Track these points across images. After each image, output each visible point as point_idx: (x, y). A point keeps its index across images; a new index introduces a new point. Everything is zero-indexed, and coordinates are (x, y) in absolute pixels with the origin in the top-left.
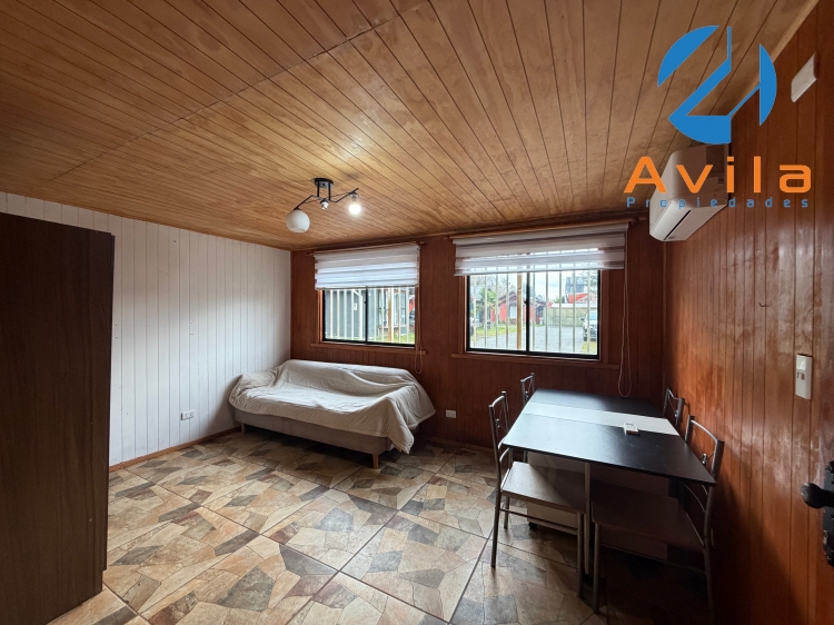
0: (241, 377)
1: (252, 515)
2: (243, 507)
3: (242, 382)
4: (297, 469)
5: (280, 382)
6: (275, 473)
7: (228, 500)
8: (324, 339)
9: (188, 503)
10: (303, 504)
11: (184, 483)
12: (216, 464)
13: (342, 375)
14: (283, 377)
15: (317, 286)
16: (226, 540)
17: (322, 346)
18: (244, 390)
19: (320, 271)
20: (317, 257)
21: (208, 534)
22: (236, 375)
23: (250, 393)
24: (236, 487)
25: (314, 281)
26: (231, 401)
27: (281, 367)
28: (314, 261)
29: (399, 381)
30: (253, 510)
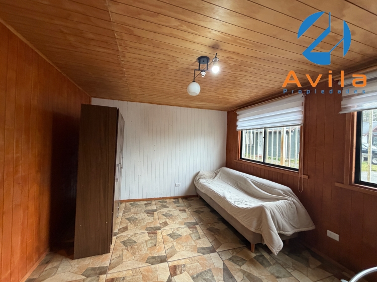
0: (199, 172)
1: (172, 247)
2: (172, 240)
3: (199, 174)
4: (208, 229)
5: (216, 178)
6: (197, 226)
7: (170, 232)
8: (241, 158)
9: (158, 225)
10: (197, 254)
11: (164, 215)
12: (180, 210)
13: (245, 181)
14: (218, 175)
15: (238, 128)
16: (155, 255)
17: (239, 162)
18: (200, 178)
19: (240, 120)
20: (238, 113)
21: (152, 247)
22: (198, 171)
23: (201, 181)
24: (178, 226)
25: (236, 126)
26: (195, 182)
27: (218, 170)
28: (236, 115)
30: (175, 243)
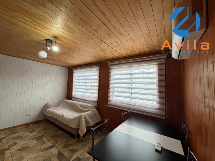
2: (21, 152)
6: (43, 137)
7: (19, 148)
9: (7, 147)
10: (41, 153)
11: (14, 138)
13: (75, 105)
22: (47, 103)
23: (49, 109)
26: (43, 111)
27: (61, 101)
28: (73, 72)
29: (90, 109)
